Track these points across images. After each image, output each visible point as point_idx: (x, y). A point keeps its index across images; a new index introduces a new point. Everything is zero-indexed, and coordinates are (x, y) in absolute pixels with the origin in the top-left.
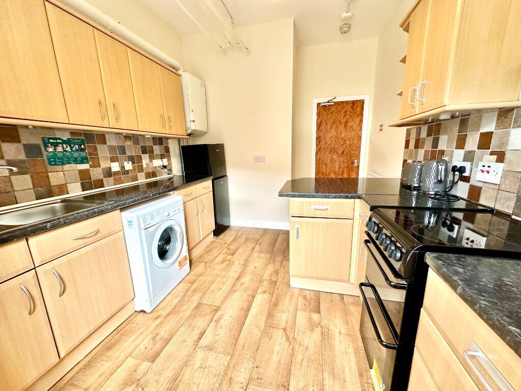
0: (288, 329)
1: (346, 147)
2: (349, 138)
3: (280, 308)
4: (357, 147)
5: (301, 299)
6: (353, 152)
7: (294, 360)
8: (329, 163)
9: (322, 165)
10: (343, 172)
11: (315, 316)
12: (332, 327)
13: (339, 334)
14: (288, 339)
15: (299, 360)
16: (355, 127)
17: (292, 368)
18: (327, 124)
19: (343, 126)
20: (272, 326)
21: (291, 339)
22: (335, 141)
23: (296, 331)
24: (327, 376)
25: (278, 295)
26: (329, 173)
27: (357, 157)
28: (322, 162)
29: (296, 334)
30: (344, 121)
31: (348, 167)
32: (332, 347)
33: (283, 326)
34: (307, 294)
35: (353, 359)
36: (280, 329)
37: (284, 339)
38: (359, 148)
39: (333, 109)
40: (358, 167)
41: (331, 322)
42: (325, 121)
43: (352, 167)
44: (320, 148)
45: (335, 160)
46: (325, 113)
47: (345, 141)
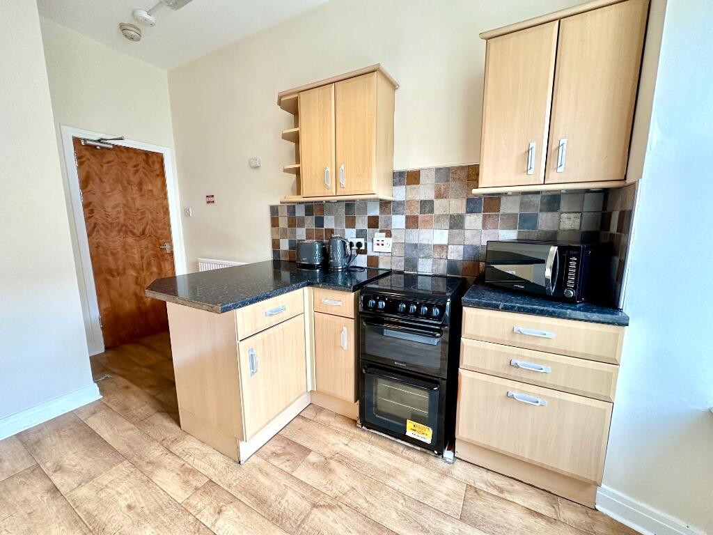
0: (317, 500)
1: (147, 224)
2: (148, 209)
3: (273, 497)
4: (165, 224)
5: (275, 462)
6: (160, 232)
7: (364, 512)
8: (121, 252)
9: (106, 255)
10: (149, 264)
11: (312, 458)
12: (337, 449)
13: (347, 447)
14: (330, 507)
15: (365, 505)
16: (156, 192)
17: (373, 518)
18: (101, 181)
19: (135, 188)
20: (299, 523)
21: (334, 503)
22: (126, 213)
23: (324, 490)
24: (390, 483)
25: (245, 491)
26: (124, 269)
27: (167, 238)
28: (105, 251)
29: (328, 493)
30: (135, 179)
31: (156, 256)
32: (359, 461)
33: (308, 507)
34: (273, 449)
35: (378, 450)
36: (310, 513)
37: (329, 512)
38: (168, 225)
39: (111, 156)
40: (172, 254)
41: (330, 445)
42: (97, 175)
43: (163, 256)
44: (95, 225)
45: (130, 246)
46: (93, 159)
47: (143, 213)
